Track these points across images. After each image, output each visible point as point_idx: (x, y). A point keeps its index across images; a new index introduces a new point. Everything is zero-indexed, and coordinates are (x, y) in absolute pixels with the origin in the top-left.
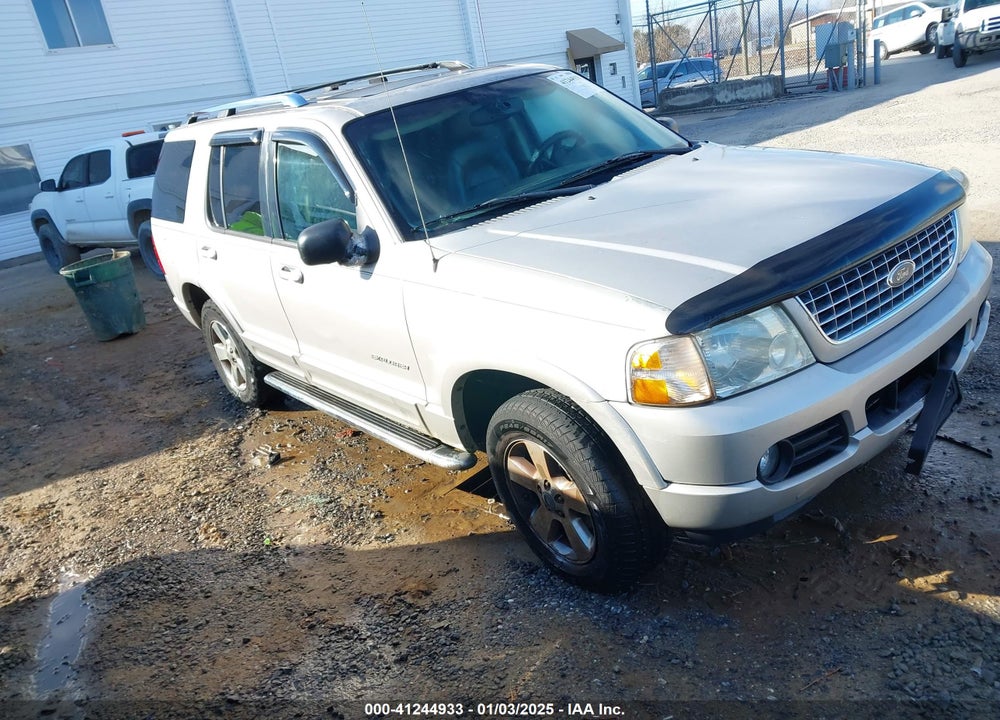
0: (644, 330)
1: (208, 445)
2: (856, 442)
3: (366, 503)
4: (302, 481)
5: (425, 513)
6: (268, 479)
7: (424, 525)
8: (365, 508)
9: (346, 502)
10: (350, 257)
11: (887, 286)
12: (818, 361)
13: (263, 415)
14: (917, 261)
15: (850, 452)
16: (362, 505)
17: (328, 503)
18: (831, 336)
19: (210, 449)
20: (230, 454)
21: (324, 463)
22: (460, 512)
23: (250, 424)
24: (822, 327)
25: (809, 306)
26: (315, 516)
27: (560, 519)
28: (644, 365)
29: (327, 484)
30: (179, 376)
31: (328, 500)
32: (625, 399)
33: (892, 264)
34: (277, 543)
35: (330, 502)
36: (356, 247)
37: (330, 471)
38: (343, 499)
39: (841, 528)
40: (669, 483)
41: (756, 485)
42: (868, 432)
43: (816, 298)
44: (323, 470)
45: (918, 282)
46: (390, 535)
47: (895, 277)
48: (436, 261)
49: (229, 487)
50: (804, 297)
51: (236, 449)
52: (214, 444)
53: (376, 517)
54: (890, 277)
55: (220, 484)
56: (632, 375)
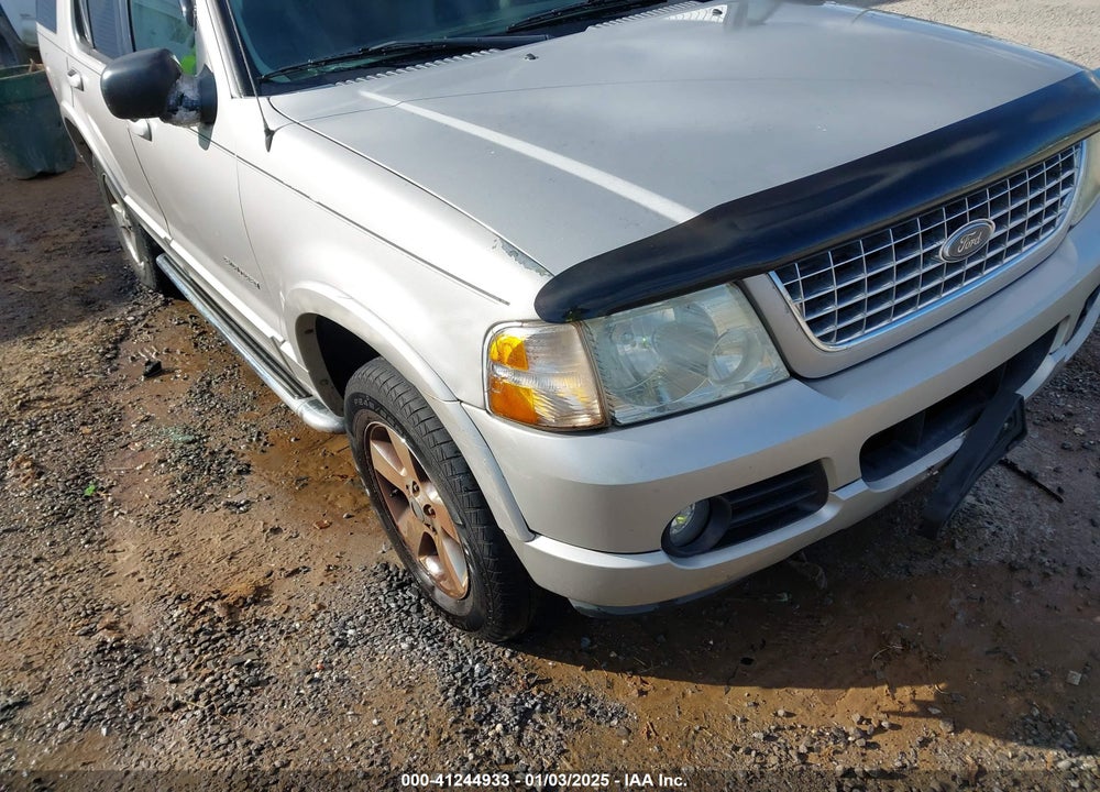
0: (507, 303)
1: (81, 338)
2: (837, 500)
3: (236, 449)
4: (172, 406)
5: (303, 476)
6: (133, 396)
7: (295, 493)
8: (232, 456)
9: (214, 443)
10: (175, 111)
11: (938, 260)
12: (794, 375)
13: (165, 304)
14: (1000, 222)
15: (827, 513)
16: (230, 452)
17: (189, 443)
18: (821, 338)
19: (81, 344)
20: (103, 354)
21: (209, 383)
22: (349, 479)
23: (144, 315)
24: (809, 323)
25: (792, 290)
26: (165, 461)
27: (432, 535)
28: (506, 357)
29: (200, 414)
30: (84, 239)
31: (191, 438)
32: (480, 404)
33: (953, 226)
34: (102, 494)
35: (193, 442)
36: (182, 96)
37: (212, 395)
38: (211, 439)
39: (823, 584)
40: (536, 534)
41: (661, 558)
42: (860, 487)
43: (805, 276)
44: (203, 393)
45: (993, 252)
46: (247, 502)
47: (953, 249)
48: (270, 133)
49: (80, 402)
50: (785, 274)
51: (114, 348)
52: (89, 338)
53: (240, 472)
54: (944, 246)
55: (71, 396)
56: (491, 370)
